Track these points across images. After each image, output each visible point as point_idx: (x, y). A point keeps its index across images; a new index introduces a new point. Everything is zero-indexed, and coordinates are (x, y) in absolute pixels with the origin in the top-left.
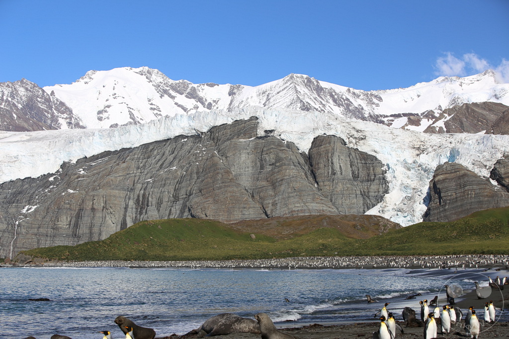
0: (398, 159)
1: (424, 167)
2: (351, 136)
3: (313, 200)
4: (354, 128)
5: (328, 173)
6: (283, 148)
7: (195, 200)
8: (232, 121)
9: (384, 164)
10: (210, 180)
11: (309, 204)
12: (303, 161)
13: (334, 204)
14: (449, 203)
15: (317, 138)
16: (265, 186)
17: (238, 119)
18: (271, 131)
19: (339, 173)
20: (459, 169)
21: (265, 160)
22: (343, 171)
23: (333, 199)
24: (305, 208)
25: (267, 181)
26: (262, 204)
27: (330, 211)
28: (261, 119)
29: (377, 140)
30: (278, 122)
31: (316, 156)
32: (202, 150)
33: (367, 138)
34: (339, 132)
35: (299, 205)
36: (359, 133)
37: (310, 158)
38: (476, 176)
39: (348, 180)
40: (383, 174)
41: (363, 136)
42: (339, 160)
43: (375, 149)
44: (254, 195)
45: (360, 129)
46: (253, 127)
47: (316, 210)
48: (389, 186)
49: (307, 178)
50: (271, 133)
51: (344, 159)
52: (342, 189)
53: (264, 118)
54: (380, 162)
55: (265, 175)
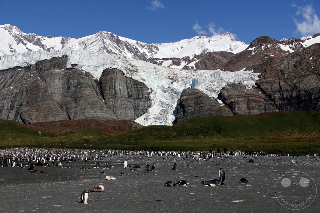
0: (158, 85)
1: (175, 90)
2: (128, 70)
3: (101, 110)
4: (130, 64)
5: (112, 93)
6: (83, 76)
7: (24, 109)
8: (51, 58)
9: (149, 88)
10: (34, 96)
11: (98, 113)
12: (96, 85)
13: (115, 114)
14: (190, 115)
15: (105, 70)
16: (70, 101)
17: (55, 57)
18: (76, 65)
19: (119, 93)
20: (197, 92)
21: (71, 84)
22: (122, 92)
23: (115, 110)
24: (96, 116)
25: (72, 98)
26: (68, 112)
27: (112, 118)
28: (69, 57)
29: (145, 73)
30: (80, 59)
31: (104, 82)
32: (30, 76)
33: (138, 71)
34: (120, 67)
35: (92, 114)
36: (133, 68)
37: (100, 84)
38: (208, 97)
39: (125, 98)
40: (148, 95)
41: (136, 70)
42: (119, 85)
43: (144, 78)
44: (63, 107)
45: (134, 65)
46: (64, 62)
47: (103, 117)
48: (152, 102)
49: (98, 96)
50: (75, 66)
51: (122, 84)
52: (121, 104)
53: (71, 56)
54: (147, 87)
55: (70, 94)
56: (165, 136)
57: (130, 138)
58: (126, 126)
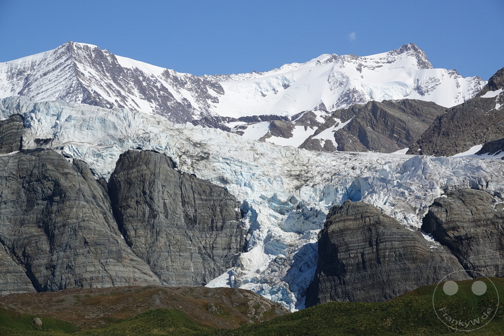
0: (264, 194)
1: (309, 207)
2: (184, 153)
3: (119, 258)
4: (188, 139)
5: (144, 214)
6: (67, 171)
9: (239, 202)
11: (111, 267)
12: (101, 194)
13: (153, 269)
14: (352, 271)
15: (125, 154)
16: (34, 236)
18: (46, 141)
19: (162, 216)
20: (371, 213)
21: (35, 191)
22: (169, 212)
23: (152, 260)
24: (104, 274)
25: (39, 227)
26: (29, 266)
27: (146, 281)
28: (29, 119)
29: (228, 162)
30: (59, 127)
31: (123, 186)
33: (211, 157)
34: (164, 146)
35: (93, 269)
36: (197, 149)
38: (398, 226)
39: (178, 229)
40: (237, 219)
41: (206, 153)
42: (163, 193)
43: (225, 176)
44: (16, 251)
45: (198, 141)
46: (16, 134)
47: (122, 277)
48: (248, 239)
49: (108, 222)
50: (46, 144)
51: (171, 192)
52: (168, 244)
53: (34, 118)
54: (233, 198)
55: (35, 217)
58: (232, 303)
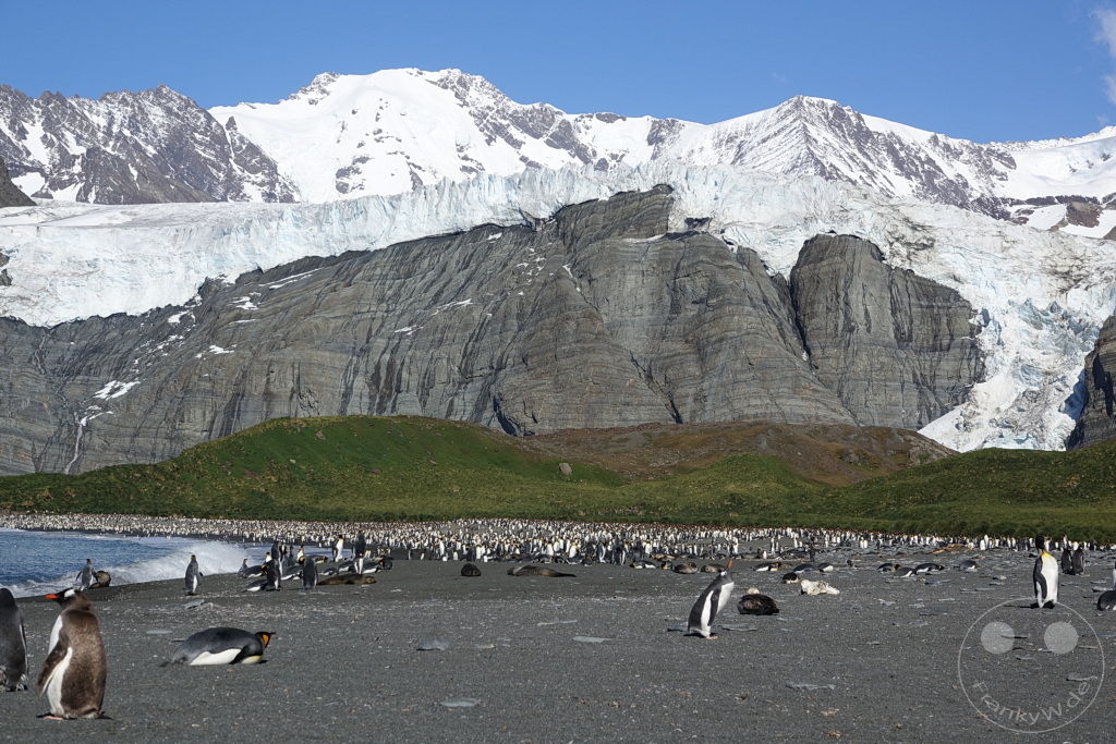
0: (1012, 298)
1: (1076, 319)
2: (897, 240)
3: (795, 390)
4: (907, 220)
5: (836, 326)
6: (728, 263)
7: (510, 380)
8: (610, 194)
9: (976, 311)
10: (548, 335)
11: (783, 400)
12: (776, 296)
13: (845, 404)
15: (812, 240)
16: (679, 354)
17: (626, 190)
18: (702, 221)
19: (862, 327)
21: (684, 290)
22: (873, 324)
23: (845, 391)
24: (774, 410)
25: (687, 342)
26: (670, 396)
27: (834, 420)
28: (679, 190)
29: (962, 252)
30: (720, 201)
31: (807, 285)
32: (534, 262)
33: (936, 244)
34: (868, 228)
35: (759, 402)
36: (917, 233)
37: (792, 290)
39: (885, 347)
40: (972, 335)
41: (928, 240)
42: (864, 296)
43: (956, 273)
44: (653, 375)
45: (921, 223)
46: (660, 211)
47: (801, 415)
48: (986, 364)
49: (784, 337)
50: (702, 225)
51: (876, 294)
52: (869, 368)
53: (686, 189)
54: (967, 304)
55: (682, 327)
56: (1034, 489)
57: (899, 495)
58: (885, 450)
